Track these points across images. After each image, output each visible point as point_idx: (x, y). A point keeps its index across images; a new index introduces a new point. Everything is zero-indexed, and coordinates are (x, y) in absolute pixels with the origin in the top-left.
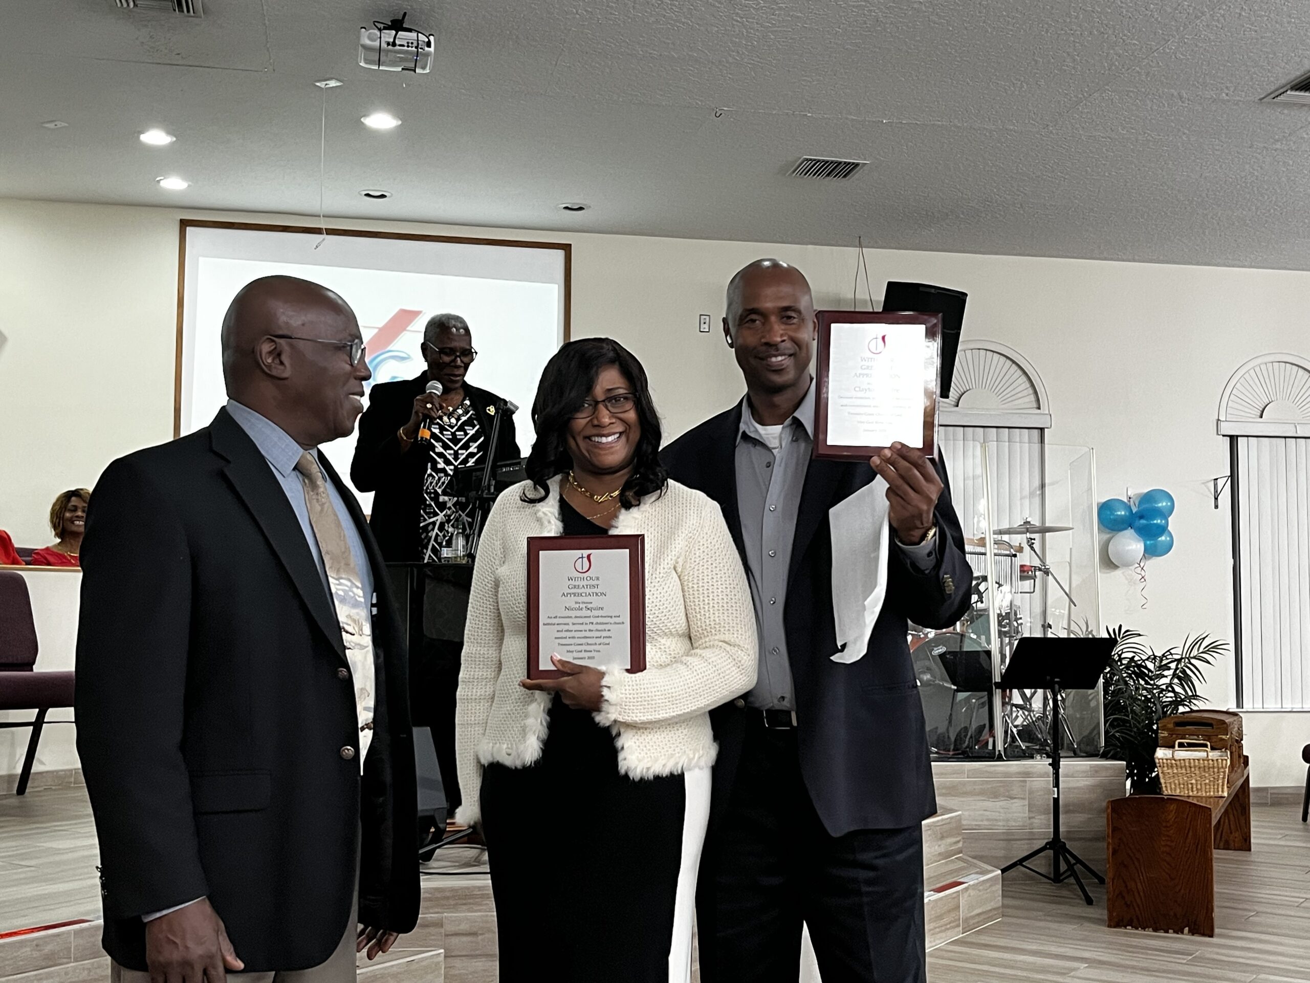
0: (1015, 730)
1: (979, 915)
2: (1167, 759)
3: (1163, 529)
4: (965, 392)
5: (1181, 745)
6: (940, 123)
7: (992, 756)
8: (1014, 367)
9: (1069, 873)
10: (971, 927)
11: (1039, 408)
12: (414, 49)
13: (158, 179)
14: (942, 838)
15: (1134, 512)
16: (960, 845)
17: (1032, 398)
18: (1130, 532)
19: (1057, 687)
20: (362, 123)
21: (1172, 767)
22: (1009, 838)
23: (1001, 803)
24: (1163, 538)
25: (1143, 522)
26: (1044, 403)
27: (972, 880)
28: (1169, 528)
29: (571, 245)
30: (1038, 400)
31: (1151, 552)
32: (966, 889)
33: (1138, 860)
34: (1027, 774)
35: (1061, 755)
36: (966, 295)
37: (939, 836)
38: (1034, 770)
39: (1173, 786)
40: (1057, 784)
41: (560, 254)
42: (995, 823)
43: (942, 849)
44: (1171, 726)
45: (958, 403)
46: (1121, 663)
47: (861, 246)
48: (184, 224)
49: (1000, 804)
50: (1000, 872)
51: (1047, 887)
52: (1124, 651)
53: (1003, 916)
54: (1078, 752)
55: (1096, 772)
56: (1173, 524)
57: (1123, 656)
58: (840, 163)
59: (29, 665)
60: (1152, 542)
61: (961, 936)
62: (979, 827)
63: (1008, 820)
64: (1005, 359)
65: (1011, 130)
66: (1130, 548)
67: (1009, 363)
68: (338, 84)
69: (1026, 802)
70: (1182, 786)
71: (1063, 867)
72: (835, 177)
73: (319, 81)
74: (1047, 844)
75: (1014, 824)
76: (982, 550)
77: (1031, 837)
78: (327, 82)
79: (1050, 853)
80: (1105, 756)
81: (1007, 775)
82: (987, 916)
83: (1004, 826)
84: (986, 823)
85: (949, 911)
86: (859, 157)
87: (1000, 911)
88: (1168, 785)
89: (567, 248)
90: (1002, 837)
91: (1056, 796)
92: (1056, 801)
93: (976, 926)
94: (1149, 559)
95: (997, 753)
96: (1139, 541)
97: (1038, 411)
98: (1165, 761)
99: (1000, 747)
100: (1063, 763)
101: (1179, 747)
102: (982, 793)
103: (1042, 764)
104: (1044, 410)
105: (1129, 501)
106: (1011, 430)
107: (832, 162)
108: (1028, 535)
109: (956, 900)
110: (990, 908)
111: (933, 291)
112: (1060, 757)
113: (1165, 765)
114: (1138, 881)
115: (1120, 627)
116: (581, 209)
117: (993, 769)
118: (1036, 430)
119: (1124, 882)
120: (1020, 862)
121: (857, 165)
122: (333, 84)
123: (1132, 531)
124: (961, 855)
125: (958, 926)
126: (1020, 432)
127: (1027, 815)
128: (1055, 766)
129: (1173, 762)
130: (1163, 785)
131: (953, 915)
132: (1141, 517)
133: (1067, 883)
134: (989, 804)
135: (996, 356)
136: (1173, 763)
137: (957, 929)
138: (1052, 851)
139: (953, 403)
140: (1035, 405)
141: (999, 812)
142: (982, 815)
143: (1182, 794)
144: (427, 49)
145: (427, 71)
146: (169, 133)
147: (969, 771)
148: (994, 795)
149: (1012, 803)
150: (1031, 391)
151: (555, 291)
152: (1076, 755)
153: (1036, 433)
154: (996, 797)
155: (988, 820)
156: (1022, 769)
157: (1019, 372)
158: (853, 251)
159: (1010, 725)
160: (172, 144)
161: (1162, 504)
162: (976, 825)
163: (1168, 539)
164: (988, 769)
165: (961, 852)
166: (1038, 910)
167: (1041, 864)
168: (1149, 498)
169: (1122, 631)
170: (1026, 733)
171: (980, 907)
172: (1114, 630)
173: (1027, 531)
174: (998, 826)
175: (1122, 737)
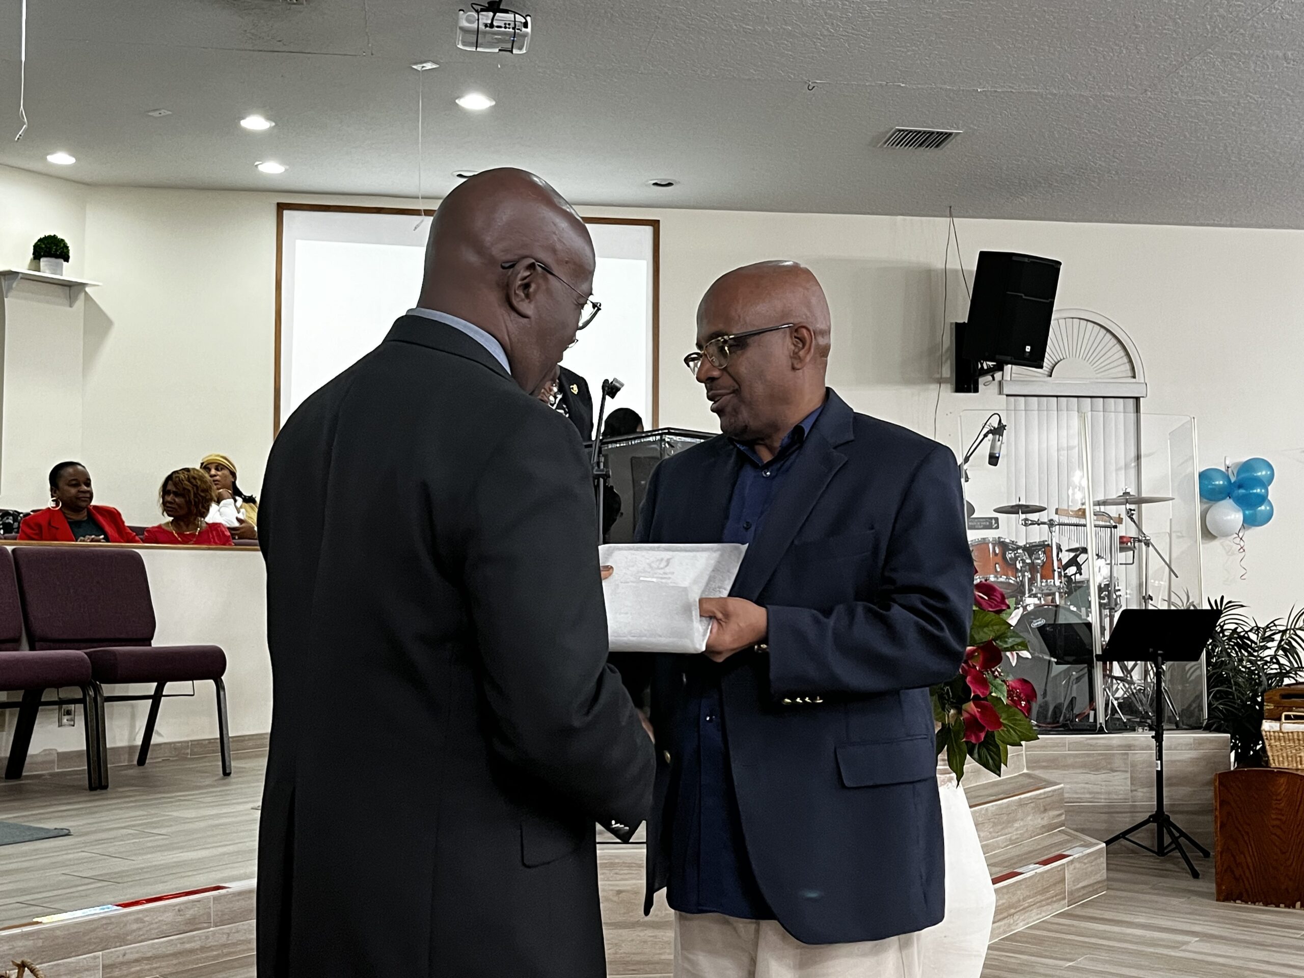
0: (1115, 703)
1: (1084, 887)
2: (1274, 732)
3: (1263, 499)
4: (1059, 362)
5: (1288, 718)
6: (1036, 91)
7: (1093, 729)
8: (1109, 336)
9: (1173, 846)
10: (1077, 900)
11: (1134, 377)
12: (511, 30)
13: (257, 163)
14: (1045, 810)
15: (1232, 481)
16: (1063, 817)
17: (1128, 367)
18: (1228, 503)
19: (1160, 659)
20: (457, 105)
21: (1279, 740)
22: (1111, 810)
23: (1103, 776)
24: (1263, 508)
25: (1242, 491)
26: (1139, 373)
27: (1077, 853)
28: (1269, 498)
29: (659, 221)
30: (1133, 369)
31: (1250, 522)
32: (1072, 862)
33: (1248, 834)
34: (1129, 747)
35: (1164, 728)
36: (1060, 263)
37: (1042, 809)
38: (1137, 743)
39: (1281, 759)
40: (1160, 757)
41: (649, 230)
42: (1097, 796)
43: (1045, 822)
44: (1277, 698)
45: (1051, 373)
46: (1223, 634)
47: (951, 216)
48: (281, 207)
49: (1101, 777)
50: (1104, 845)
51: (1150, 861)
52: (1226, 622)
53: (1108, 889)
54: (1181, 724)
55: (1200, 744)
56: (1273, 492)
57: (1225, 627)
58: (933, 133)
59: (148, 640)
60: (1251, 512)
61: (1067, 908)
62: (1080, 800)
63: (1109, 793)
64: (1099, 327)
65: (1108, 96)
66: (1229, 518)
67: (1103, 331)
68: (434, 66)
69: (1129, 775)
70: (1290, 759)
71: (1167, 840)
72: (927, 147)
73: (416, 64)
74: (1150, 817)
75: (1115, 797)
76: (1082, 521)
77: (1133, 810)
78: (424, 65)
79: (1154, 826)
80: (1208, 728)
81: (1109, 747)
82: (1093, 888)
83: (1105, 799)
84: (1088, 796)
85: (1055, 884)
86: (953, 127)
87: (1105, 883)
88: (1276, 758)
89: (655, 224)
90: (1104, 810)
91: (1159, 769)
92: (1160, 774)
93: (1081, 899)
94: (1249, 528)
95: (1098, 726)
96: (1239, 511)
97: (1133, 380)
98: (1272, 733)
99: (1101, 719)
100: (1166, 735)
101: (1285, 719)
102: (1084, 766)
103: (1144, 736)
104: (1139, 379)
105: (1227, 471)
106: (1106, 399)
107: (924, 132)
108: (1129, 506)
109: (1061, 872)
110: (1095, 881)
111: (1026, 260)
112: (1163, 730)
113: (1273, 738)
114: (1247, 856)
115: (1222, 598)
116: (670, 184)
117: (1094, 741)
118: (1131, 400)
119: (1233, 856)
120: (1123, 835)
121: (951, 134)
122: (429, 66)
123: (1231, 501)
124: (1063, 828)
125: (1064, 898)
126: (1115, 403)
127: (1129, 788)
128: (1159, 738)
129: (1281, 734)
130: (1271, 758)
131: (1058, 889)
132: (1240, 486)
133: (1171, 856)
134: (1092, 777)
135: (1090, 325)
136: (1281, 736)
137: (1063, 902)
138: (1156, 824)
139: (1047, 373)
140: (1130, 374)
141: (1101, 785)
142: (1084, 788)
143: (1290, 767)
144: (524, 29)
145: (524, 51)
146: (268, 118)
147: (1070, 744)
148: (1094, 767)
149: (1114, 776)
150: (1125, 360)
151: (644, 267)
152: (1178, 728)
153: (1131, 402)
154: (1097, 770)
155: (1090, 793)
156: (1124, 743)
157: (1114, 341)
158: (944, 221)
159: (1111, 697)
160: (272, 128)
161: (1262, 473)
162: (1078, 798)
163: (1268, 508)
164: (1089, 741)
165: (1063, 825)
166: (1146, 883)
167: (1143, 837)
168: (1247, 466)
169: (1224, 603)
170: (1127, 705)
171: (1085, 880)
172: (1216, 601)
173: (1127, 502)
174: (1101, 799)
175: (1225, 709)
